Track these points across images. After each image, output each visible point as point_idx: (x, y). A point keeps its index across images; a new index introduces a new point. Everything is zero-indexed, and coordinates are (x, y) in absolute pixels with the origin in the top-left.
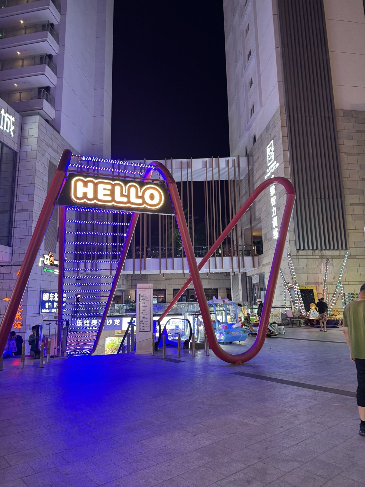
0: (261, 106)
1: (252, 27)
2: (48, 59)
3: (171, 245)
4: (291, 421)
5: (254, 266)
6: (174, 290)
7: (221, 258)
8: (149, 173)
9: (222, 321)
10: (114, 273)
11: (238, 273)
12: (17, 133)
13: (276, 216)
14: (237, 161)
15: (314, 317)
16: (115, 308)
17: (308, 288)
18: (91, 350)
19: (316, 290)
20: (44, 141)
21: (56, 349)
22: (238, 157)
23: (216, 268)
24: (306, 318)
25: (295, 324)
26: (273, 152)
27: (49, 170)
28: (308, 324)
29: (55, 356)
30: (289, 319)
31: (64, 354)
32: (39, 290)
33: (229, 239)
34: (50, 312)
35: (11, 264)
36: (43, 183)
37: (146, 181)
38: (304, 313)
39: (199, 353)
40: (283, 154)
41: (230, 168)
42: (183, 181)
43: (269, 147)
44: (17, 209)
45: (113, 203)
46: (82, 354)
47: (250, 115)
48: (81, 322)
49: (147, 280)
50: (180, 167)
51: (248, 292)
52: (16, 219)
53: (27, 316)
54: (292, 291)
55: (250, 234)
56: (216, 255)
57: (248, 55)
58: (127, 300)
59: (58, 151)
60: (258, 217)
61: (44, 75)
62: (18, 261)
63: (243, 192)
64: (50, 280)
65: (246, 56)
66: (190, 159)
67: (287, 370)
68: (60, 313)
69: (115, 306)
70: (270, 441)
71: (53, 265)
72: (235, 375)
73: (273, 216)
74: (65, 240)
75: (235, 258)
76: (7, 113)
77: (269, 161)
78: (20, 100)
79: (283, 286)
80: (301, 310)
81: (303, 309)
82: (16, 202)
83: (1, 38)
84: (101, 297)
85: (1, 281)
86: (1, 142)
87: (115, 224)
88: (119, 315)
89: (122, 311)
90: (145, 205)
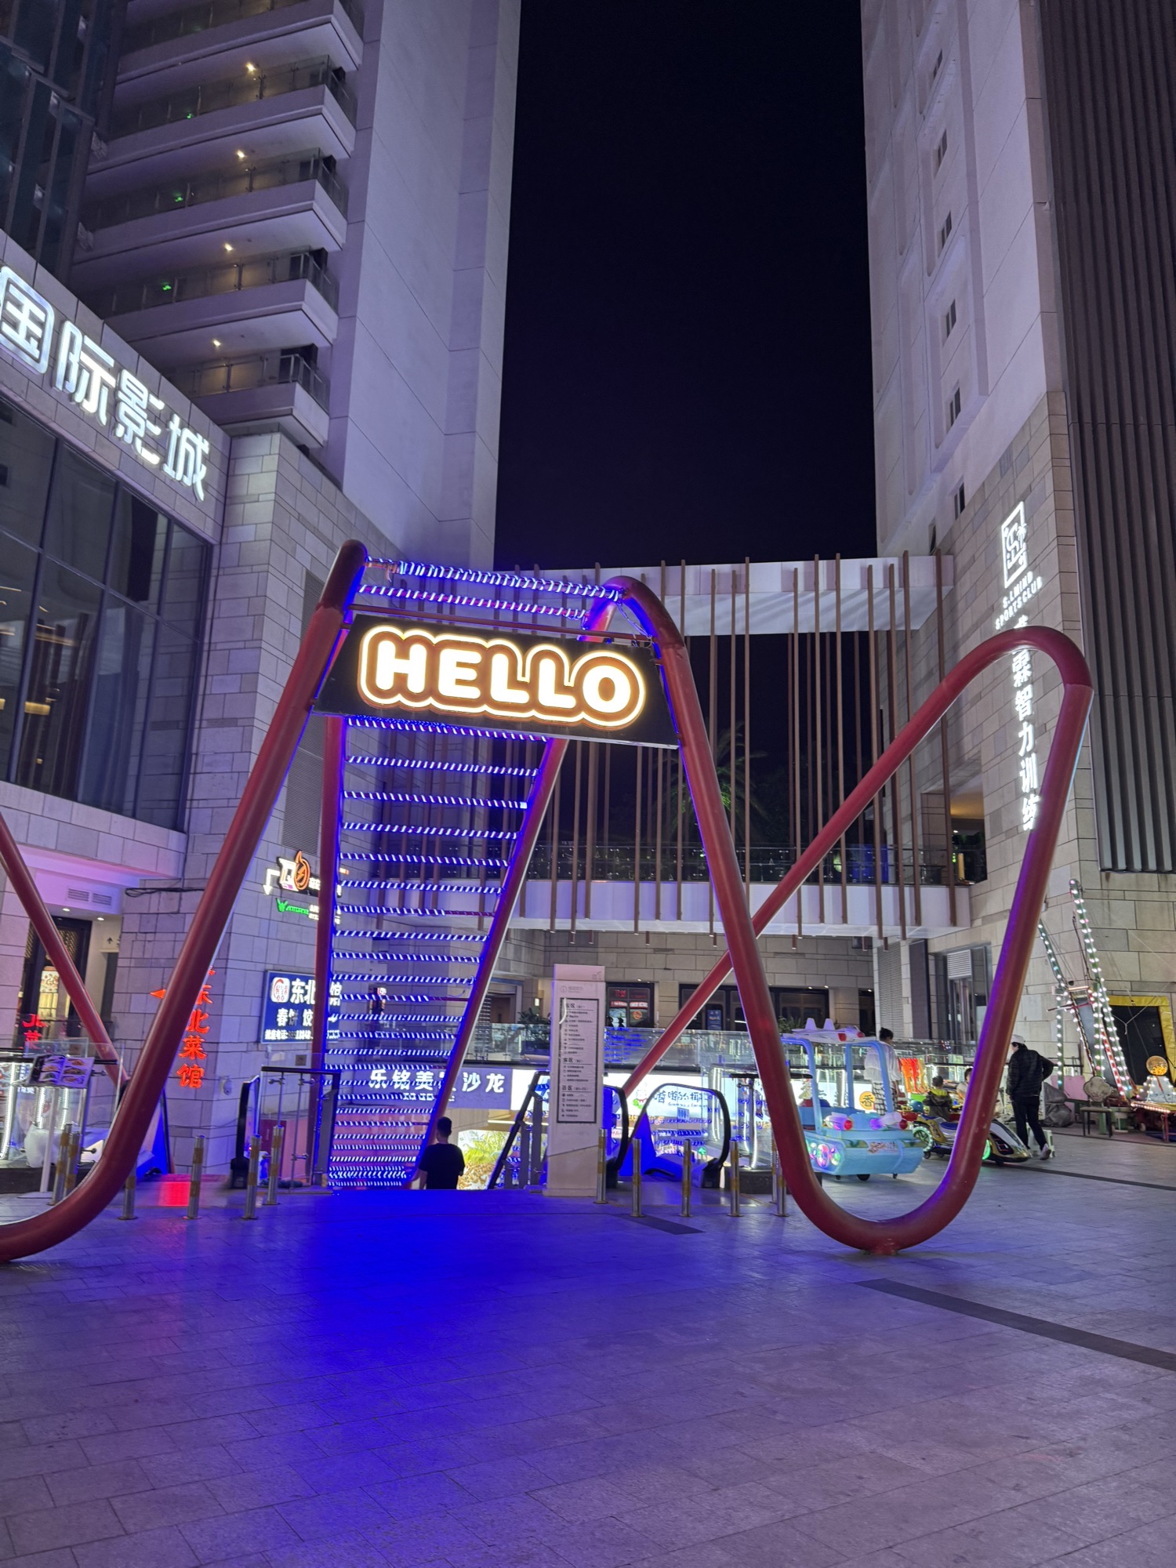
0: (984, 391)
1: (956, 142)
2: (312, 262)
3: (675, 839)
4: (1053, 1469)
5: (954, 921)
6: (682, 987)
7: (839, 888)
8: (603, 614)
9: (839, 1100)
10: (488, 922)
11: (898, 940)
12: (215, 487)
13: (1033, 755)
14: (900, 569)
15: (1161, 1104)
16: (490, 1035)
17: (1140, 1002)
19: (1170, 1008)
20: (292, 512)
22: (905, 557)
23: (822, 920)
24: (1132, 1105)
25: (1094, 1122)
26: (1024, 540)
27: (305, 598)
28: (1138, 1127)
29: (292, 1184)
30: (1071, 1105)
31: (321, 1178)
32: (261, 967)
33: (869, 826)
34: (291, 1039)
35: (179, 885)
36: (286, 638)
37: (590, 639)
38: (1125, 1088)
39: (753, 1205)
40: (1056, 550)
41: (875, 591)
42: (719, 632)
43: (1010, 526)
44: (205, 716)
45: (485, 708)
46: (382, 1180)
47: (945, 420)
48: (383, 1075)
49: (596, 950)
50: (710, 589)
51: (934, 1006)
52: (201, 749)
53: (221, 1048)
54: (1084, 1010)
55: (943, 811)
56: (822, 876)
57: (940, 230)
58: (528, 1012)
59: (335, 542)
60: (971, 754)
61: (301, 312)
62: (198, 875)
63: (921, 669)
64: (295, 937)
65: (936, 235)
66: (743, 565)
67: (1052, 1287)
68: (320, 1044)
69: (491, 1028)
70: (975, 1534)
71: (307, 891)
72: (869, 1290)
73: (1021, 753)
74: (340, 818)
75: (888, 892)
76: (188, 428)
77: (1009, 571)
78: (228, 387)
79: (1053, 993)
80: (1116, 1077)
81: (1121, 1074)
82: (204, 694)
83: (181, 206)
84: (446, 999)
85: (150, 937)
86: (166, 514)
87: (493, 770)
88: (503, 1059)
89: (511, 1047)
90: (583, 715)
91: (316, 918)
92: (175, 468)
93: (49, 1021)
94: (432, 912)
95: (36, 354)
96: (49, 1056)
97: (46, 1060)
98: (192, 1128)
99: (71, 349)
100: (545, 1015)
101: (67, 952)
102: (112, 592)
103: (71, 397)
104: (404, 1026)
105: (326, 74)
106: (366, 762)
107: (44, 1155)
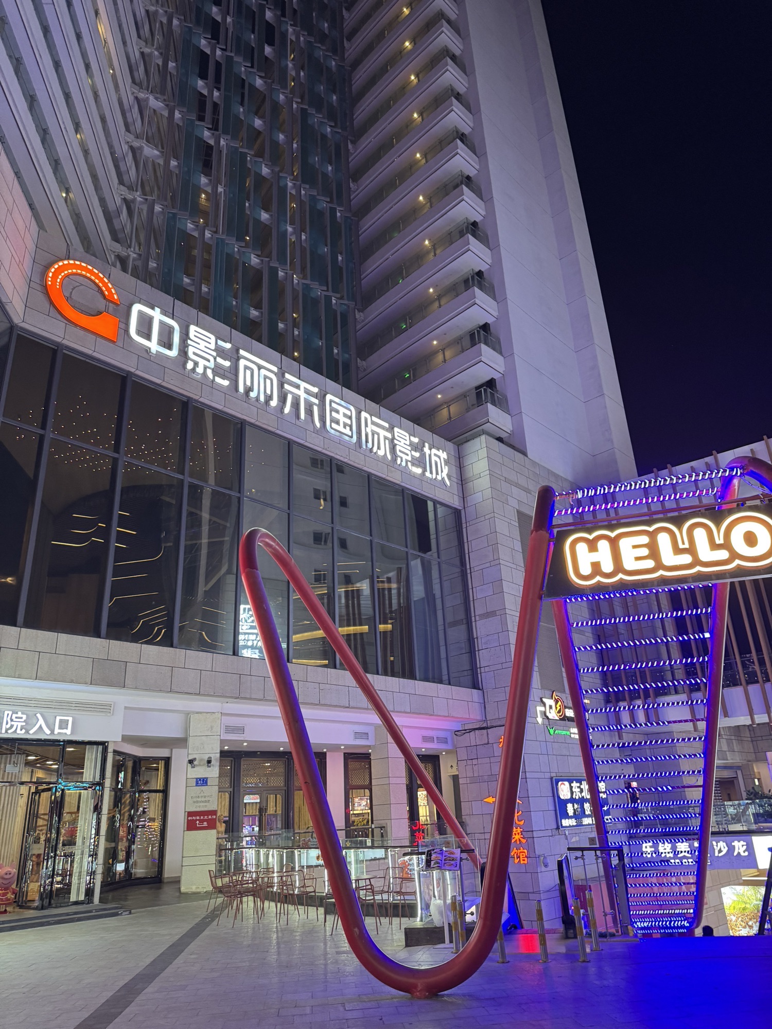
2: (482, 332)
8: (731, 487)
10: (702, 725)
12: (455, 476)
16: (726, 811)
18: (691, 918)
20: (502, 478)
21: (609, 918)
27: (520, 526)
29: (608, 934)
31: (628, 929)
32: (548, 775)
34: (580, 825)
35: (485, 725)
36: (514, 554)
37: (726, 506)
44: (477, 614)
45: (661, 573)
46: (670, 928)
48: (651, 847)
52: (479, 635)
53: (535, 834)
58: (752, 790)
59: (530, 488)
61: (481, 363)
62: (497, 716)
64: (565, 752)
68: (601, 826)
69: (724, 805)
71: (565, 718)
74: (577, 666)
78: (450, 418)
82: (473, 600)
83: (406, 330)
84: (684, 787)
85: (475, 762)
86: (432, 500)
87: (677, 614)
88: (741, 829)
89: (745, 818)
90: (737, 562)
91: (577, 737)
92: (431, 473)
93: (427, 825)
94: (658, 724)
95: (350, 433)
96: (433, 850)
97: (432, 852)
98: (528, 893)
99: (366, 426)
100: (766, 792)
101: (429, 778)
102: (411, 551)
103: (371, 450)
104: (658, 810)
105: (467, 228)
106: (585, 624)
107: (443, 917)
